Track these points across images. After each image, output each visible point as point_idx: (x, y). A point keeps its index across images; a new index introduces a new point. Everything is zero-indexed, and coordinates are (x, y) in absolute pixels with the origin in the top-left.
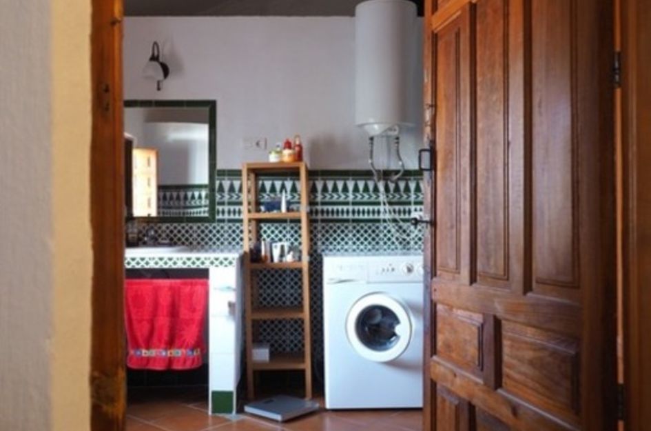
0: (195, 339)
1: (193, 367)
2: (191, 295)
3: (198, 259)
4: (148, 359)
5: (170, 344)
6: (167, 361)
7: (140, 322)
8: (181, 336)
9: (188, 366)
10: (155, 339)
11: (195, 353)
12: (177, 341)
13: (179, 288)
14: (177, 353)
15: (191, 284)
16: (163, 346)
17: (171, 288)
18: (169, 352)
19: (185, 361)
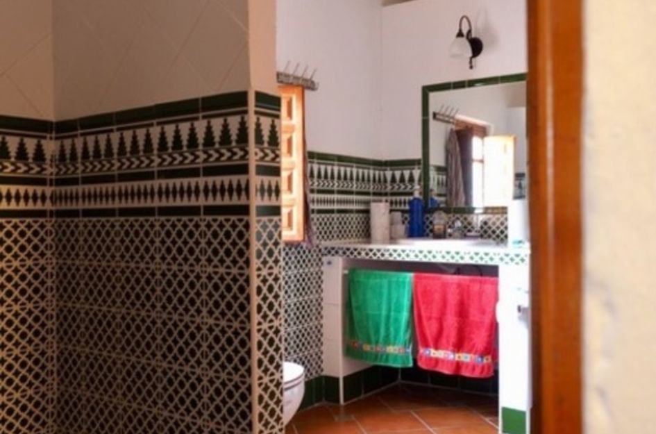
0: (485, 345)
1: (483, 376)
2: (481, 294)
3: (487, 254)
4: (437, 361)
5: (459, 347)
6: (454, 365)
7: (430, 318)
8: (471, 339)
9: (476, 374)
10: (444, 341)
11: (485, 361)
12: (466, 344)
13: (469, 286)
14: (465, 357)
15: (481, 282)
16: (451, 348)
17: (459, 285)
18: (457, 355)
19: (474, 369)
